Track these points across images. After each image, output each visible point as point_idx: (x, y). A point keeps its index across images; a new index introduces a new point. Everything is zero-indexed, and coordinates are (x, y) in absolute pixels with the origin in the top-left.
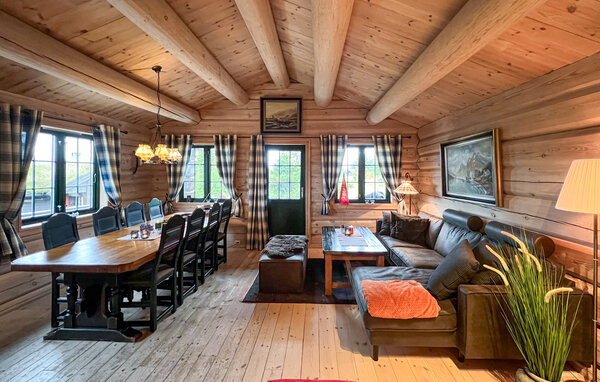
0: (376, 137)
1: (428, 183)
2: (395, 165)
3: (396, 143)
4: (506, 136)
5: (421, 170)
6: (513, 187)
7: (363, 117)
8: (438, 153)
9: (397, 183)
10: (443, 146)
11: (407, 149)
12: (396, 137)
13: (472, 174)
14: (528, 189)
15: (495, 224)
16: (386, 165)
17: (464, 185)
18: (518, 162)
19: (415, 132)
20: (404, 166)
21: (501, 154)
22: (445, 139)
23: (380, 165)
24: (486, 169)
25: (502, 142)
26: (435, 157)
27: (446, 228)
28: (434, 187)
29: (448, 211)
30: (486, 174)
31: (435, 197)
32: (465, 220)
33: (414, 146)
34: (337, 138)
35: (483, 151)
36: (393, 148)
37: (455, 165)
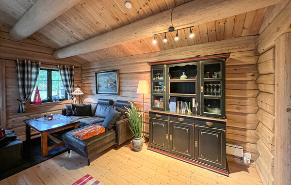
0: (60, 66)
1: (88, 89)
2: (71, 80)
3: (71, 70)
4: (120, 72)
5: (84, 83)
6: (122, 89)
7: (51, 53)
8: (94, 76)
9: (72, 90)
10: (96, 74)
11: (77, 73)
12: (71, 67)
13: (109, 85)
14: (127, 89)
15: (118, 101)
16: (66, 81)
17: (106, 89)
18: (124, 81)
19: (80, 66)
20: (75, 82)
21: (119, 78)
22: (96, 70)
23: (63, 81)
24: (114, 83)
25: (119, 74)
26: (92, 78)
27: (99, 107)
28: (91, 91)
29: (100, 99)
30: (114, 84)
31: (92, 95)
32: (108, 102)
33: (80, 72)
34: (32, 62)
35: (113, 77)
36: (69, 72)
37: (102, 81)
